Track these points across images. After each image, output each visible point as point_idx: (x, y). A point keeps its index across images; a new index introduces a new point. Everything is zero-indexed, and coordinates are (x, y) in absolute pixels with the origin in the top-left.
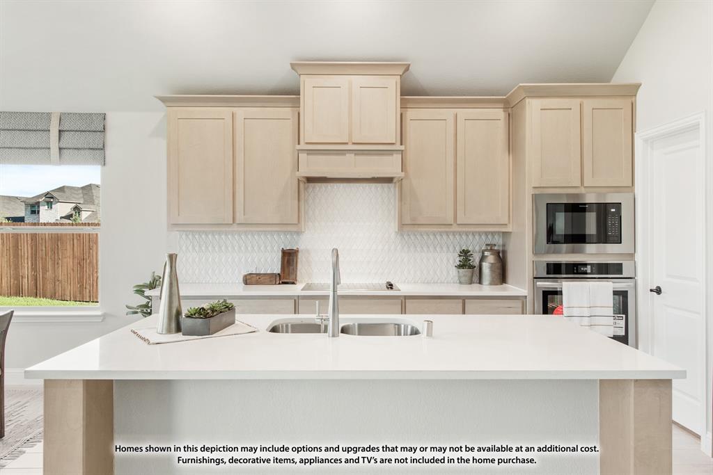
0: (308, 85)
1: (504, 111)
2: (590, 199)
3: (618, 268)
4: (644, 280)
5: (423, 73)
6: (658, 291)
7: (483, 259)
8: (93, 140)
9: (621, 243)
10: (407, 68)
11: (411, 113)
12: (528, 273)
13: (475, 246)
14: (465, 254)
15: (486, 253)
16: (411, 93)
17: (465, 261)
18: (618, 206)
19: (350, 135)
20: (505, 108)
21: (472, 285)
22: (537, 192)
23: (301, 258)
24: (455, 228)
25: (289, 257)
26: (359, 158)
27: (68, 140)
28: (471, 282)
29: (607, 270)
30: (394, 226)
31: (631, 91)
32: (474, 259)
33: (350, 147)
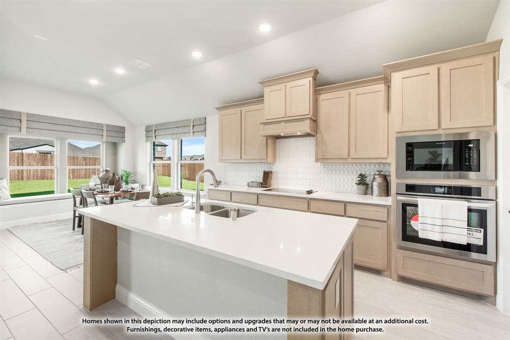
1: (385, 85)
3: (478, 191)
8: (202, 128)
9: (479, 171)
11: (322, 97)
14: (362, 177)
15: (376, 177)
17: (363, 181)
18: (479, 142)
19: (286, 113)
21: (367, 195)
22: (399, 135)
23: (274, 176)
24: (349, 161)
25: (267, 175)
26: (287, 124)
27: (196, 129)
28: (366, 194)
32: (368, 181)
33: (285, 119)
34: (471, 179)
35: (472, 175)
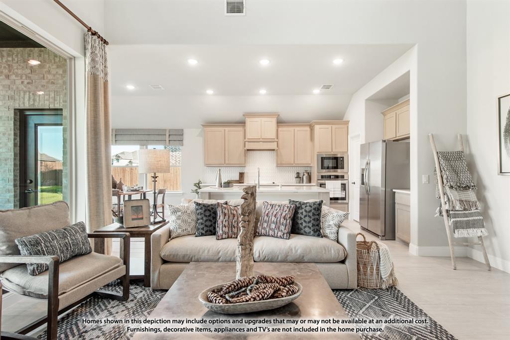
0: (249, 121)
1: (309, 128)
3: (343, 177)
4: (351, 180)
5: (284, 116)
6: (354, 183)
7: (304, 175)
8: (178, 138)
9: (344, 169)
10: (279, 115)
11: (280, 129)
12: (317, 179)
13: (301, 171)
14: (298, 173)
15: (305, 173)
16: (280, 123)
17: (298, 176)
18: (344, 158)
19: (261, 136)
22: (318, 154)
23: (245, 175)
24: (294, 165)
25: (242, 175)
27: (172, 138)
28: (300, 182)
29: (337, 177)
30: (275, 165)
31: (347, 123)
32: (301, 175)
33: (261, 140)
34: (339, 172)
35: (339, 170)
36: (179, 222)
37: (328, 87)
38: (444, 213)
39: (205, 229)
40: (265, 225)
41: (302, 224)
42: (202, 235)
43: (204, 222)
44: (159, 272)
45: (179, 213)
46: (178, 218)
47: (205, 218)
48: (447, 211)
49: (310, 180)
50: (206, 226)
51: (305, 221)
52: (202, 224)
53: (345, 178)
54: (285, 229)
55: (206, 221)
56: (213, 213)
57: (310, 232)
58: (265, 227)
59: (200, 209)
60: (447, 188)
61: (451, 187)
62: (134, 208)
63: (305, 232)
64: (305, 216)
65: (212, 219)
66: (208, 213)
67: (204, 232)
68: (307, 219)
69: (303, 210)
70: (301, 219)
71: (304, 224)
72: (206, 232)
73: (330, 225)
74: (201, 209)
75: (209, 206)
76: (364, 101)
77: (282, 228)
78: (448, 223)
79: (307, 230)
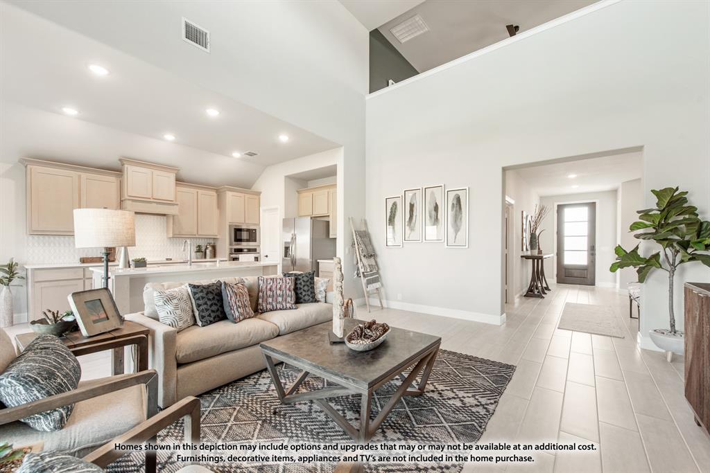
0: (130, 170)
2: (244, 227)
3: (255, 250)
4: (263, 253)
5: (185, 173)
6: (267, 256)
7: (206, 248)
10: (179, 170)
11: (179, 189)
12: (228, 252)
13: (203, 243)
14: (199, 247)
15: (208, 246)
16: (179, 180)
17: (199, 249)
18: (255, 230)
19: (153, 195)
20: (217, 192)
22: (231, 224)
24: (197, 236)
28: (201, 257)
29: (250, 250)
31: (259, 194)
32: (203, 249)
33: (152, 200)
35: (252, 243)
36: (178, 312)
37: (251, 154)
38: (362, 275)
39: (213, 315)
40: (270, 300)
41: (301, 293)
42: (211, 322)
43: (209, 308)
44: (177, 380)
45: (175, 301)
46: (176, 307)
47: (209, 303)
48: (363, 273)
49: (214, 255)
50: (213, 311)
51: (304, 291)
52: (207, 310)
53: (258, 251)
54: (291, 301)
55: (211, 305)
56: (216, 295)
57: (309, 300)
58: (271, 301)
59: (200, 292)
60: (362, 256)
61: (364, 256)
62: (89, 304)
63: (305, 300)
64: (304, 286)
65: (216, 302)
66: (211, 296)
67: (212, 319)
68: (306, 288)
69: (301, 281)
70: (300, 289)
71: (304, 293)
72: (214, 318)
73: (321, 291)
74: (202, 291)
75: (209, 286)
76: (283, 179)
77: (289, 299)
78: (364, 281)
79: (307, 298)
